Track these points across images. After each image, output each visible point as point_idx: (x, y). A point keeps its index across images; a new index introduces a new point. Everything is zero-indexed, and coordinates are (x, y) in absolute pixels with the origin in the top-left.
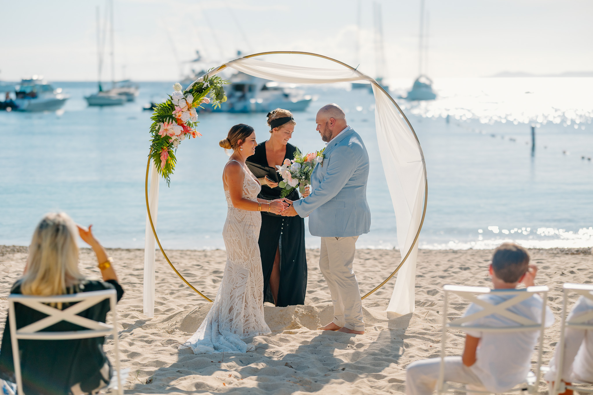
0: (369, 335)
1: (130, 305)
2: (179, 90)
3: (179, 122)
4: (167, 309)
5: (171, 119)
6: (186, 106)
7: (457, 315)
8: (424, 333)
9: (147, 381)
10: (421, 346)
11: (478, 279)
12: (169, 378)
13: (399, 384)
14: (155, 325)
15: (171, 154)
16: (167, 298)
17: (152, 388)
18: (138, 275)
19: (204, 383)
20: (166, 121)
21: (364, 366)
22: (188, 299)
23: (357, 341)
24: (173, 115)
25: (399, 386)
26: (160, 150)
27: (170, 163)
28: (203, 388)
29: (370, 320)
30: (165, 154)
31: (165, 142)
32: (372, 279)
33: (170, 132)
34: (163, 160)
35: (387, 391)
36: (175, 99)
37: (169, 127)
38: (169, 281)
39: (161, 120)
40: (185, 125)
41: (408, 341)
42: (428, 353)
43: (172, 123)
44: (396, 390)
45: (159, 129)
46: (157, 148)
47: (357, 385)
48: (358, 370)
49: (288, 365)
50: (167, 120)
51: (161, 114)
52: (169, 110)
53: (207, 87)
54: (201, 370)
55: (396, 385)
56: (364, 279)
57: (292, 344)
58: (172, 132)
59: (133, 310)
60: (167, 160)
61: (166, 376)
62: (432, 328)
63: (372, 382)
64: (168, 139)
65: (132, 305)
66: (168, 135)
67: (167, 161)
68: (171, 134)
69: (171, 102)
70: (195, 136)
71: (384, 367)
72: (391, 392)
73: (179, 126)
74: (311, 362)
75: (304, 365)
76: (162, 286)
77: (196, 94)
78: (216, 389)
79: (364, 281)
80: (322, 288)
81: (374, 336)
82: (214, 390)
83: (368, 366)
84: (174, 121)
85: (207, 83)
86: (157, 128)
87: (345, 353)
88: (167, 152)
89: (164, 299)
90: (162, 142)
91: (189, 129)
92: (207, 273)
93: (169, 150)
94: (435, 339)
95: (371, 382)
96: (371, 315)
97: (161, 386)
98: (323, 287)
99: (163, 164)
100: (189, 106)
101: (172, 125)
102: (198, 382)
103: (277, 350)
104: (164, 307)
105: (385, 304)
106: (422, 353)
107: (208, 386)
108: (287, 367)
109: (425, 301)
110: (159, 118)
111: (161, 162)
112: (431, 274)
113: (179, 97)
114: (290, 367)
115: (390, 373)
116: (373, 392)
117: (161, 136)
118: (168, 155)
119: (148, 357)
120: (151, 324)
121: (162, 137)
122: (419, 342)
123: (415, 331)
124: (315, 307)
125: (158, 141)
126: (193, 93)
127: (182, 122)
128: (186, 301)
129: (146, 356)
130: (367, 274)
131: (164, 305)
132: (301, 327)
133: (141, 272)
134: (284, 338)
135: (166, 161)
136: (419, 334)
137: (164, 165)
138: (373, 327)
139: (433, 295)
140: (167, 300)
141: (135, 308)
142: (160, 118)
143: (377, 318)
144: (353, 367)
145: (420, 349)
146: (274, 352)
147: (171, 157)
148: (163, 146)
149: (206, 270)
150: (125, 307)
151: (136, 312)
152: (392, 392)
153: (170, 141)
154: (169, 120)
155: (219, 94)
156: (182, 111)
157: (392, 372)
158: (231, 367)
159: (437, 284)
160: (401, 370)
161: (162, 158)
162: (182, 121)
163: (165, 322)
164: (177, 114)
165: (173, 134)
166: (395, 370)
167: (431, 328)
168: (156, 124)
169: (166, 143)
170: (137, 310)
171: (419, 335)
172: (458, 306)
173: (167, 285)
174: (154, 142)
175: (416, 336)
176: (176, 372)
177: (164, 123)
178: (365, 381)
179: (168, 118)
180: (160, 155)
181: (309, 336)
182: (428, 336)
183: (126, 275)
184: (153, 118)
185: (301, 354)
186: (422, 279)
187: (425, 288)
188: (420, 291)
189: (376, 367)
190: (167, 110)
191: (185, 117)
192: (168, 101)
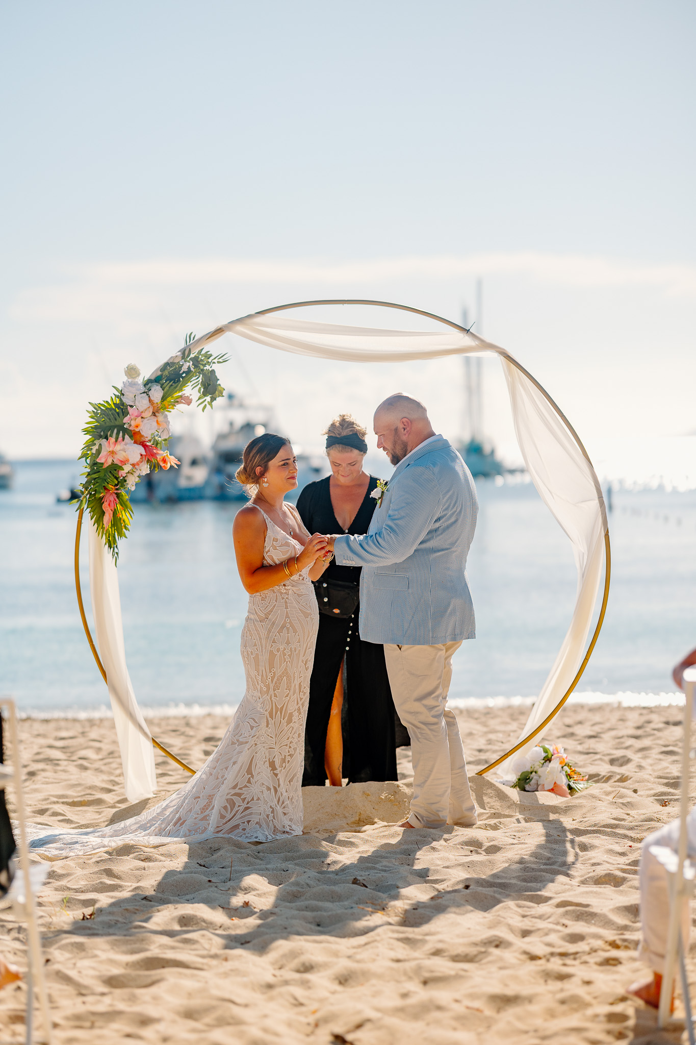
0: (508, 830)
2: (136, 377)
3: (135, 436)
5: (121, 432)
6: (149, 407)
7: (673, 795)
8: (614, 825)
9: (84, 917)
10: (611, 847)
12: (127, 910)
13: (579, 910)
14: (96, 826)
15: (122, 500)
16: (120, 782)
17: (93, 926)
18: (63, 748)
19: (196, 916)
20: (111, 436)
21: (505, 883)
23: (486, 840)
24: (125, 424)
25: (578, 913)
26: (102, 491)
27: (121, 516)
28: (194, 926)
29: (509, 807)
30: (112, 499)
31: (110, 475)
32: (502, 742)
33: (120, 456)
34: (108, 510)
35: (555, 922)
36: (127, 393)
37: (118, 447)
39: (102, 433)
40: (148, 444)
41: (585, 839)
42: (627, 857)
43: (123, 439)
44: (573, 921)
45: (99, 452)
46: (96, 487)
47: (498, 913)
48: (495, 889)
49: (358, 882)
50: (114, 435)
51: (103, 423)
52: (117, 415)
53: (189, 372)
54: (188, 897)
55: (574, 911)
56: (490, 744)
57: (362, 850)
58: (124, 457)
59: (54, 803)
60: (115, 510)
61: (120, 907)
62: (629, 816)
63: (525, 909)
64: (118, 470)
65: (52, 793)
66: (116, 462)
67: (115, 513)
68: (121, 461)
69: (121, 400)
70: (167, 464)
71: (544, 883)
72: (564, 925)
73: (136, 445)
74: (402, 877)
75: (389, 883)
76: (109, 763)
77: (167, 386)
78: (220, 927)
79: (489, 747)
81: (519, 831)
82: (216, 928)
83: (513, 881)
84: (127, 436)
85: (188, 364)
86: (95, 448)
87: (467, 861)
88: (115, 496)
89: (114, 783)
90: (105, 475)
91: (155, 451)
92: (194, 741)
93: (119, 492)
94: (636, 835)
95: (524, 907)
96: (509, 798)
97: (113, 923)
99: (107, 518)
100: (156, 408)
101: (123, 443)
102: (185, 914)
103: (334, 859)
104: (113, 795)
106: (614, 858)
107: (204, 921)
108: (356, 885)
109: (609, 774)
110: (99, 430)
111: (104, 515)
112: (613, 733)
113: (134, 389)
114: (362, 886)
115: (557, 894)
116: (530, 924)
117: (102, 464)
118: (117, 500)
120: (90, 823)
121: (106, 465)
122: (606, 841)
123: (597, 822)
124: (401, 785)
125: (98, 474)
126: (161, 382)
127: (142, 439)
130: (492, 736)
131: (114, 793)
132: (376, 822)
134: (347, 839)
135: (113, 513)
136: (604, 826)
137: (109, 520)
138: (514, 819)
139: (621, 765)
141: (60, 798)
142: (101, 430)
143: (522, 804)
144: (484, 884)
145: (611, 852)
146: (329, 863)
147: (122, 505)
148: (106, 483)
149: (191, 737)
150: (40, 798)
151: (61, 805)
152: (566, 924)
153: (120, 475)
154: (118, 434)
155: (209, 385)
156: (142, 418)
157: (561, 891)
158: (246, 890)
159: (627, 748)
160: (579, 886)
161: (105, 506)
162: (142, 436)
164: (133, 423)
165: (125, 460)
166: (567, 887)
167: (626, 817)
168: (93, 441)
169: (113, 477)
170: (63, 803)
171: (605, 829)
172: (672, 781)
174: (89, 477)
175: (599, 830)
176: (140, 900)
177: (107, 440)
178: (510, 906)
179: (115, 431)
180: (100, 501)
182: (623, 830)
183: (41, 747)
184: (87, 431)
185: (381, 864)
186: (597, 742)
187: (604, 755)
188: (596, 760)
189: (529, 884)
190: (113, 415)
191: (148, 429)
192: (114, 397)
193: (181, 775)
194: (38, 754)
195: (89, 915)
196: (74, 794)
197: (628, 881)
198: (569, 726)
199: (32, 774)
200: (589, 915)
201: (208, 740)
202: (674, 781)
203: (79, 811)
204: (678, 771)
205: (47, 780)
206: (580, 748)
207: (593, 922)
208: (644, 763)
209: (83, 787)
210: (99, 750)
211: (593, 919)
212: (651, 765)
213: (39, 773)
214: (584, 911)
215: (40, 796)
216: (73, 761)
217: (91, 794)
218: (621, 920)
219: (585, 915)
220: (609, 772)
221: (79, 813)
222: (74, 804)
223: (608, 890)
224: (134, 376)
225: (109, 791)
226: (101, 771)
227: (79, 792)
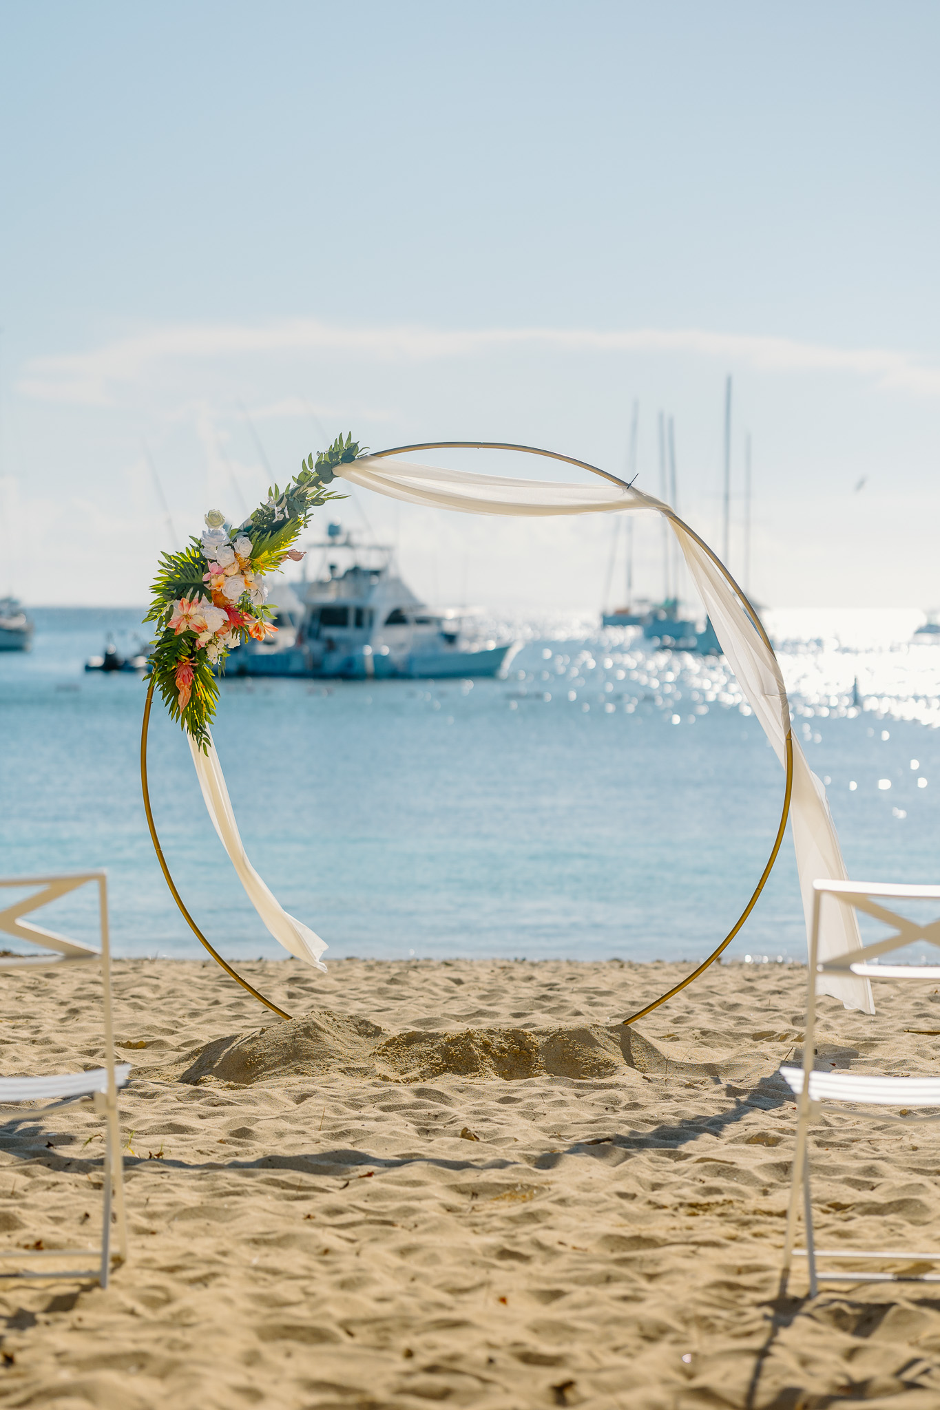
1: (98, 1033)
2: (219, 525)
3: (217, 599)
4: (186, 1041)
5: (198, 592)
6: (235, 563)
9: (151, 1155)
11: (913, 998)
12: (200, 1151)
15: (203, 675)
16: (184, 1024)
20: (185, 596)
22: (231, 1025)
24: (203, 582)
25: (719, 1169)
26: (174, 664)
27: (201, 695)
30: (187, 673)
31: (184, 644)
33: (197, 621)
34: (182, 686)
35: (691, 1176)
36: (208, 545)
37: (193, 610)
38: (185, 993)
39: (175, 592)
40: (234, 608)
43: (200, 600)
44: (712, 1177)
45: (169, 614)
46: (167, 659)
47: (628, 1167)
48: (629, 1144)
49: (469, 1132)
50: (189, 595)
51: (177, 580)
52: (195, 572)
55: (714, 1166)
57: (477, 1101)
58: (202, 622)
59: (105, 1043)
60: (193, 687)
61: (192, 1148)
63: (659, 1164)
64: (194, 638)
66: (191, 628)
67: (193, 690)
68: (198, 628)
69: (199, 553)
71: (684, 1140)
72: (701, 1180)
73: (216, 609)
74: (520, 1131)
75: (505, 1136)
77: (258, 538)
80: (544, 1009)
83: (651, 1138)
84: (204, 597)
86: (165, 610)
88: (191, 669)
90: (178, 644)
92: (275, 982)
93: (197, 665)
95: (658, 1162)
96: (659, 1053)
97: (184, 1162)
98: (549, 1008)
99: (183, 697)
100: (244, 565)
101: (200, 605)
103: (443, 1110)
104: (176, 1037)
105: (691, 1037)
108: (466, 1139)
109: (787, 1033)
110: (172, 587)
111: (178, 692)
113: (217, 540)
114: (472, 1140)
115: (697, 1151)
116: (662, 1178)
117: (174, 630)
118: (194, 675)
119: (149, 1120)
120: (150, 1067)
121: (179, 632)
122: (767, 1101)
125: (170, 643)
126: (252, 534)
127: (226, 601)
128: (227, 1028)
129: (144, 1117)
130: (649, 988)
131: (177, 1035)
133: (117, 979)
135: (191, 690)
136: (768, 1085)
137: (186, 698)
139: (804, 1024)
140: (182, 1026)
141: (111, 1039)
142: (174, 588)
143: (673, 1060)
146: (437, 1114)
147: (203, 683)
148: (178, 654)
149: (272, 976)
150: (87, 1038)
151: (113, 1046)
153: (197, 645)
154: (194, 593)
156: (225, 575)
157: (704, 1149)
159: (817, 1007)
160: (726, 1144)
161: (179, 682)
162: (226, 598)
163: (181, 1064)
164: (213, 582)
165: (204, 627)
166: (712, 1145)
168: (162, 602)
169: (187, 647)
170: (115, 1044)
171: (770, 1088)
172: (862, 1043)
173: (182, 1000)
174: (160, 648)
177: (180, 600)
178: (642, 1161)
179: (191, 590)
180: (173, 676)
181: (517, 1088)
184: (156, 589)
185: (497, 1117)
186: (780, 998)
187: (786, 1013)
188: (775, 1018)
189: (668, 1141)
190: (190, 571)
191: (233, 591)
192: (190, 548)
193: (260, 1018)
194: (80, 989)
195: (156, 1155)
196: (127, 1035)
197: (784, 1142)
198: (749, 980)
199: (75, 1011)
200: (732, 1171)
201: (293, 980)
202: (864, 1042)
203: (136, 1053)
204: (871, 1032)
205: (94, 1018)
206: (758, 1005)
207: (735, 1179)
208: (832, 1023)
209: (139, 1028)
210: (156, 988)
211: (735, 1176)
212: (842, 1025)
213: (82, 1011)
214: (726, 1167)
215: (87, 1036)
216: (124, 999)
217: (149, 1036)
218: (766, 1178)
219: (727, 1171)
220: (787, 1030)
221: (135, 1056)
222: (129, 1046)
223: (759, 1149)
224: (216, 524)
225: (173, 1033)
226: (161, 1011)
227: (134, 1032)
